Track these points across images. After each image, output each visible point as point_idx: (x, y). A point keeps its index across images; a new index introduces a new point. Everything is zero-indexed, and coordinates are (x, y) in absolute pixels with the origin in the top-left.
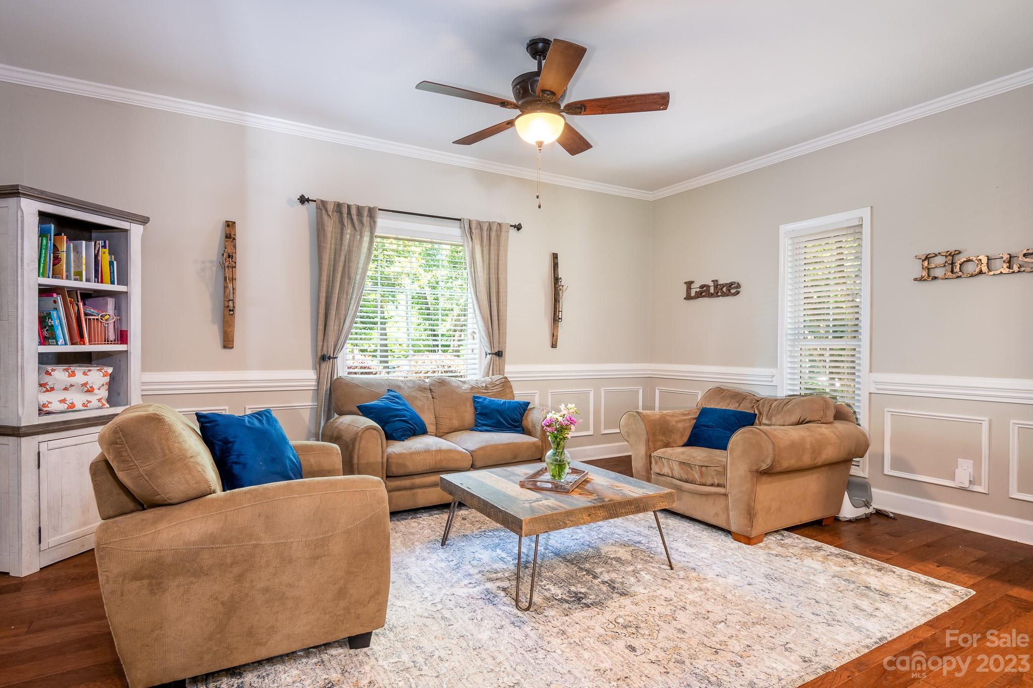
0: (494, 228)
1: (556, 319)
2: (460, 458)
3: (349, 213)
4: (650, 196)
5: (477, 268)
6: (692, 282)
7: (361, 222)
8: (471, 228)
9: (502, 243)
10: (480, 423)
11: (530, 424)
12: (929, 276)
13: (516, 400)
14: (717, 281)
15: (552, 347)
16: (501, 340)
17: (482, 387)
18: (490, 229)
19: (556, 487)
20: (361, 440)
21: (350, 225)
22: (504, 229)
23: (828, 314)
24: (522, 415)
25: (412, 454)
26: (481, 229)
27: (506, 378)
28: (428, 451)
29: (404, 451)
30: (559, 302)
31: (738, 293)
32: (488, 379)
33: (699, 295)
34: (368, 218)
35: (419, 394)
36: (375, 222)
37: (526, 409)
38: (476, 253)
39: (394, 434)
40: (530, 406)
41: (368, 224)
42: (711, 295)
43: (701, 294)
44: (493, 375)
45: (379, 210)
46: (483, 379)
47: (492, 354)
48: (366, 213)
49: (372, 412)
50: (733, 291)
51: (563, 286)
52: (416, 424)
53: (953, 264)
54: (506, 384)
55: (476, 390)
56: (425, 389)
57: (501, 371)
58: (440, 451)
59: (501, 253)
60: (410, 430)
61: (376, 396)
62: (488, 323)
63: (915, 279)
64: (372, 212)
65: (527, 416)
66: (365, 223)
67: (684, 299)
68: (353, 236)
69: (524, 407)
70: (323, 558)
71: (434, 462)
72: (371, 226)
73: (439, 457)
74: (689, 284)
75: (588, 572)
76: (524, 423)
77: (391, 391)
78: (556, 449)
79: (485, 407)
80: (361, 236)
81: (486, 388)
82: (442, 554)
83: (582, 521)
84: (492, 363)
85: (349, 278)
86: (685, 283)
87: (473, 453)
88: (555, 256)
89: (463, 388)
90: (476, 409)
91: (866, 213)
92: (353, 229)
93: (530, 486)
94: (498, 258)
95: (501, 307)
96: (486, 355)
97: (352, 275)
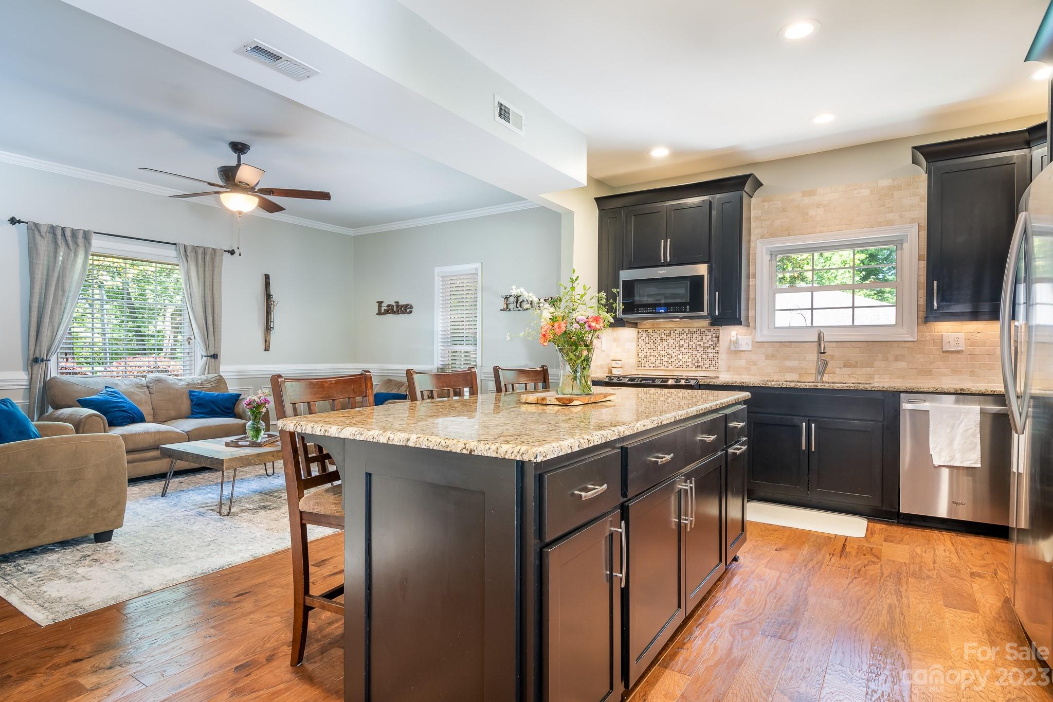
0: (209, 252)
1: (268, 328)
2: (177, 437)
3: (64, 234)
4: (351, 232)
5: (192, 285)
6: (382, 302)
7: (76, 243)
8: (188, 252)
9: (216, 264)
10: (195, 412)
11: (241, 410)
12: (507, 308)
13: (230, 392)
14: (398, 302)
15: (265, 351)
16: (216, 345)
17: (198, 383)
18: (205, 253)
19: (253, 444)
20: (84, 424)
21: (63, 243)
22: (218, 254)
23: (463, 329)
24: (234, 404)
25: (132, 435)
26: (196, 253)
27: (221, 376)
28: (147, 433)
29: (125, 433)
30: (271, 314)
31: (411, 312)
32: (204, 377)
33: (387, 312)
34: (83, 240)
35: (136, 390)
36: (90, 244)
37: (238, 400)
38: (192, 272)
39: (114, 422)
40: (240, 398)
41: (83, 244)
42: (394, 313)
43: (388, 311)
44: (209, 373)
45: (94, 233)
46: (199, 377)
47: (208, 356)
48: (81, 235)
49: (93, 404)
50: (408, 310)
51: (274, 301)
52: (134, 413)
53: (517, 302)
54: (220, 381)
55: (192, 386)
56: (143, 386)
57: (217, 370)
58: (159, 432)
59: (216, 273)
60: (128, 417)
61: (96, 392)
62: (203, 330)
63: (501, 310)
64: (87, 235)
65: (238, 405)
66: (80, 244)
67: (377, 314)
68: (67, 256)
69: (236, 398)
70: (80, 481)
71: (153, 440)
72: (85, 246)
73: (157, 437)
74: (380, 303)
75: (275, 497)
76: (236, 410)
77: (109, 387)
78: (254, 420)
79: (199, 398)
80: (76, 255)
81: (202, 384)
82: (162, 500)
83: (268, 460)
84: (207, 364)
85: (64, 291)
86: (377, 302)
87: (189, 433)
88: (267, 277)
89: (180, 385)
90: (192, 401)
91: (478, 265)
92: (67, 248)
93: (233, 445)
94: (213, 278)
95: (216, 318)
96: (202, 357)
97: (67, 289)
